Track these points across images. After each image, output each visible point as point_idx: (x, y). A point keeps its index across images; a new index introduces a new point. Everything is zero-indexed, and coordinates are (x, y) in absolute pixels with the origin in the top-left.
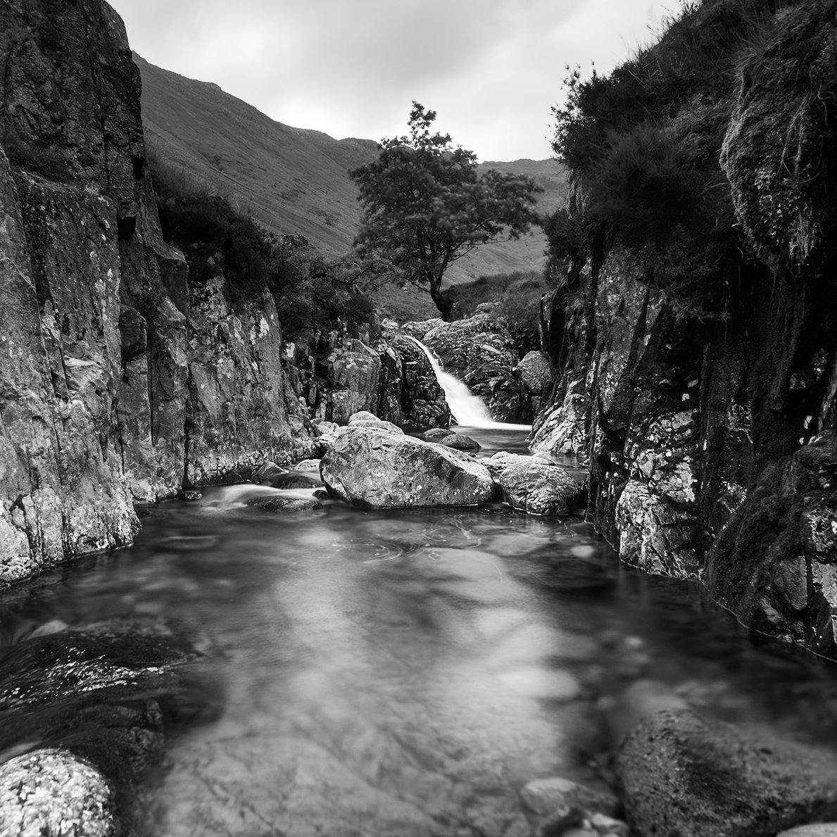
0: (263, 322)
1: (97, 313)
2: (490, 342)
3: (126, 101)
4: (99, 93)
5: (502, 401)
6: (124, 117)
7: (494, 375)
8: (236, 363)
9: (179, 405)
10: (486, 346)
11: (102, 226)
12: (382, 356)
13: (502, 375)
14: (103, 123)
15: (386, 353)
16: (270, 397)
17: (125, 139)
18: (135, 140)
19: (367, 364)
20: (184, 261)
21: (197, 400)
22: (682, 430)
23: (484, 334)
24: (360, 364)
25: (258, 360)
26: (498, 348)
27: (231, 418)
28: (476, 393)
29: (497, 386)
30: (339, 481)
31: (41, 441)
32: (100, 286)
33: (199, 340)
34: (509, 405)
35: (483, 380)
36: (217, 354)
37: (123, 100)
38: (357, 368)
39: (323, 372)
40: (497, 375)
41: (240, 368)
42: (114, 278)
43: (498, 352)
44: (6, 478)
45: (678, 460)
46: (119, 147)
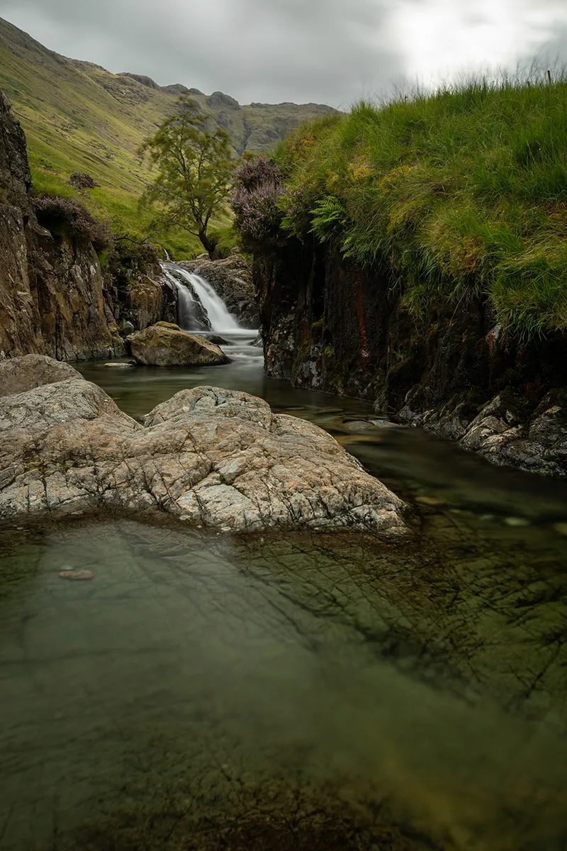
0: (92, 268)
1: (19, 268)
2: (239, 276)
3: (20, 152)
4: (7, 149)
5: (247, 317)
6: (20, 161)
7: (242, 299)
8: (80, 292)
9: (53, 315)
10: (237, 279)
11: (17, 223)
12: (162, 287)
13: (247, 299)
14: (10, 165)
15: (166, 284)
16: (99, 312)
17: (21, 173)
18: (26, 173)
19: (153, 292)
20: (50, 235)
21: (60, 313)
22: (291, 322)
23: (235, 270)
24: (148, 292)
25: (91, 290)
26: (245, 280)
27: (78, 323)
28: (231, 311)
29: (245, 306)
30: (141, 354)
31: (14, 328)
32: (19, 254)
33: (59, 279)
34: (252, 320)
35: (235, 302)
36: (69, 287)
37: (19, 152)
38: (146, 294)
39: (123, 297)
40: (244, 300)
41: (81, 295)
42: (24, 250)
43: (244, 283)
44: (2, 344)
45: (288, 333)
46: (18, 178)
